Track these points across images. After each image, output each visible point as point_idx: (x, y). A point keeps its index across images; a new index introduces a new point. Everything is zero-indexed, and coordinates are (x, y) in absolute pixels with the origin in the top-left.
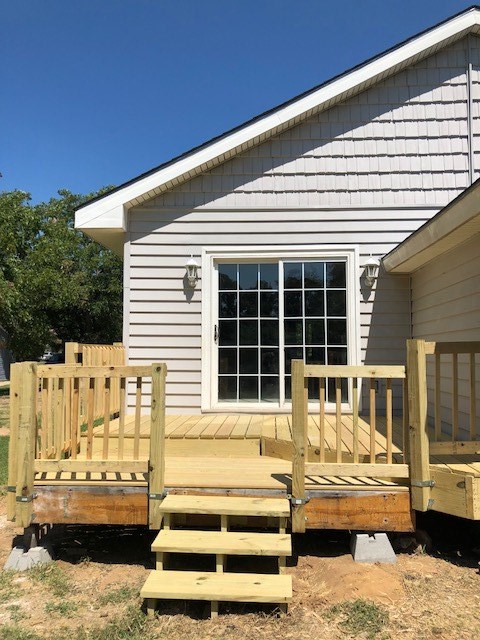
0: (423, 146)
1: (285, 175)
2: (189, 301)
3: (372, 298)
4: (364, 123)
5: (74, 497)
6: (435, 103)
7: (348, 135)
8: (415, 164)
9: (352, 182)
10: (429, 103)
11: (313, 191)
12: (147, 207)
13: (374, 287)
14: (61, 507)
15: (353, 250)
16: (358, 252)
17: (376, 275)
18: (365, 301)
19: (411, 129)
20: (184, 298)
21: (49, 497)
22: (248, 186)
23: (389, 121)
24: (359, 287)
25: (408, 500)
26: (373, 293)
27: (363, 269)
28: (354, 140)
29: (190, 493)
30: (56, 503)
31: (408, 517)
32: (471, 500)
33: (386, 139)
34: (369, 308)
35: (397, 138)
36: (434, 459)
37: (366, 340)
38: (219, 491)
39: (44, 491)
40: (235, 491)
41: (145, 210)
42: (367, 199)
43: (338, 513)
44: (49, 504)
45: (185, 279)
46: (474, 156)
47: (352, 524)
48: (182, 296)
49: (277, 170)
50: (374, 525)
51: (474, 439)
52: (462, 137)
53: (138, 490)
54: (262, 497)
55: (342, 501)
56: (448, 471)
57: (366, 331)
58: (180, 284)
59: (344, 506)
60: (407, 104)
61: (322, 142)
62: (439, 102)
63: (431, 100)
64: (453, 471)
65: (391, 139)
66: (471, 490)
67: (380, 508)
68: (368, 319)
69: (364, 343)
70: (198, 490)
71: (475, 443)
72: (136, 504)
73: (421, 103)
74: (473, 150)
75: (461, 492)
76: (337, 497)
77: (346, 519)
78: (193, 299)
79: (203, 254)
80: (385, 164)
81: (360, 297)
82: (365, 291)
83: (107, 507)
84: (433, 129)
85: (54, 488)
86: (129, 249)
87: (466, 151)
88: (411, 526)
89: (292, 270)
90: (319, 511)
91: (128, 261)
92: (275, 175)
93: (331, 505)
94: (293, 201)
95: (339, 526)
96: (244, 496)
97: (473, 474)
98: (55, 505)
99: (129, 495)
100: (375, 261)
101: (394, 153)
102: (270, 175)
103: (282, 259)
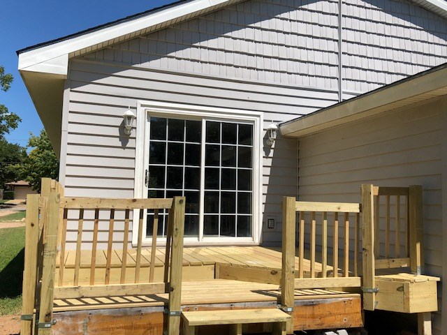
0: (309, 43)
1: (209, 49)
2: (124, 147)
3: (271, 154)
4: (270, 18)
5: (93, 321)
6: (318, 12)
7: (258, 25)
8: (303, 55)
9: (260, 63)
10: (314, 11)
11: (231, 65)
12: (87, 59)
13: (273, 146)
14: (80, 331)
15: (259, 116)
16: (262, 118)
17: (275, 137)
18: (266, 157)
19: (302, 29)
20: (120, 144)
21: (68, 322)
22: (179, 54)
23: (287, 20)
24: (262, 146)
25: (360, 304)
26: (272, 151)
27: (266, 132)
28: (262, 29)
29: (200, 309)
30: (75, 327)
31: (359, 316)
32: (408, 299)
33: (285, 33)
34: (269, 161)
35: (292, 33)
36: (379, 272)
37: (267, 187)
38: (224, 306)
39: (63, 317)
40: (237, 305)
41: (85, 61)
42: (270, 78)
43: (313, 317)
44: (67, 329)
45: (122, 128)
46: (342, 55)
47: (322, 324)
48: (118, 142)
49: (203, 44)
50: (337, 324)
51: (398, 257)
52: (334, 40)
53: (154, 310)
54: (259, 308)
55: (316, 307)
56: (390, 280)
57: (267, 180)
58: (116, 132)
59: (318, 311)
60: (299, 9)
61: (238, 27)
62: (320, 12)
63: (315, 9)
64: (394, 280)
65: (288, 33)
66: (408, 292)
67: (342, 311)
68: (268, 171)
69: (265, 190)
70: (207, 306)
71: (400, 259)
72: (153, 322)
73: (309, 10)
74: (342, 51)
75: (400, 294)
76: (312, 305)
77: (318, 321)
78: (127, 146)
79: (139, 107)
80: (283, 52)
81: (263, 154)
82: (267, 149)
83: (125, 328)
84: (316, 31)
85: (73, 313)
86: (68, 95)
87: (337, 51)
88: (362, 323)
89: (213, 127)
90: (299, 317)
91: (67, 107)
92: (201, 47)
93: (308, 311)
94: (214, 71)
95: (313, 327)
96: (245, 308)
97: (410, 281)
98: (74, 329)
99: (146, 314)
100: (274, 126)
101: (290, 45)
102: (197, 47)
103: (205, 117)
